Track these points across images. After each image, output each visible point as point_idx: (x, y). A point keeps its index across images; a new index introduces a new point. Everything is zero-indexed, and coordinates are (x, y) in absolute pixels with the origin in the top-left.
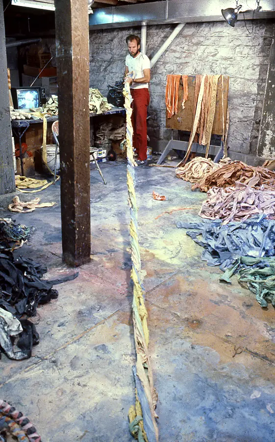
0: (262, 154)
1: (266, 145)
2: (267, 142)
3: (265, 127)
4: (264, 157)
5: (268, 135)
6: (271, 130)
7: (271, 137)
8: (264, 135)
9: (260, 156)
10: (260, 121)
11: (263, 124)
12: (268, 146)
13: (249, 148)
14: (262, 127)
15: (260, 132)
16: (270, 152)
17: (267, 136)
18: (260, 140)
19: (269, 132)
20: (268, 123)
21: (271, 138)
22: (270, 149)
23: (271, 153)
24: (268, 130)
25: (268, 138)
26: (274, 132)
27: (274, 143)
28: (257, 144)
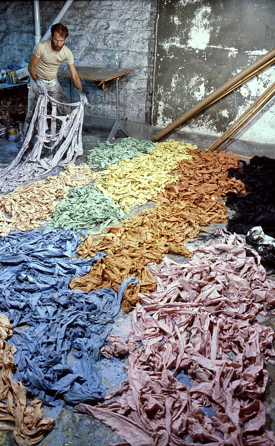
0: (157, 124)
1: (159, 115)
2: (160, 113)
3: (157, 98)
4: (158, 126)
5: (160, 106)
6: (163, 101)
7: (163, 107)
8: (157, 105)
9: (154, 125)
10: (152, 92)
11: (155, 95)
12: (161, 116)
13: (145, 118)
14: (154, 98)
15: (153, 103)
17: (159, 107)
18: (154, 111)
19: (161, 103)
20: (159, 95)
21: (164, 109)
22: (163, 118)
23: (164, 123)
24: (160, 101)
25: (161, 109)
26: (165, 103)
27: (166, 113)
28: (151, 114)
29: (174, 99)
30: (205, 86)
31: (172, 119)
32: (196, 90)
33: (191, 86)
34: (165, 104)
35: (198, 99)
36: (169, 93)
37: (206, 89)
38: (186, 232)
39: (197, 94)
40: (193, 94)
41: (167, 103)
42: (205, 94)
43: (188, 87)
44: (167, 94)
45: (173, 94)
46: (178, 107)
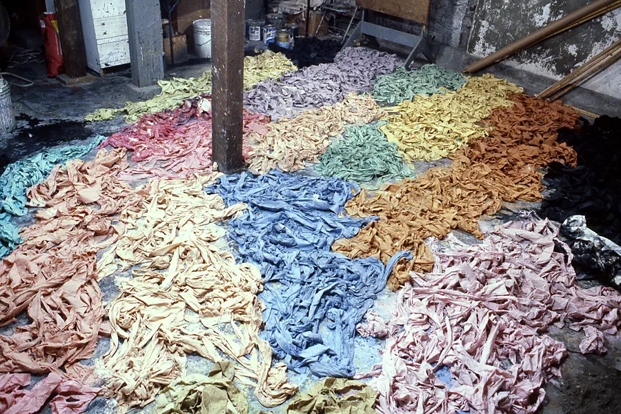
0: (474, 50)
1: (479, 39)
2: (481, 36)
3: (481, 16)
4: (475, 54)
5: (483, 26)
6: (488, 21)
7: (487, 29)
8: (479, 25)
9: (470, 52)
10: (475, 7)
11: (478, 11)
12: (481, 41)
13: (459, 41)
14: (476, 15)
15: (474, 22)
16: (482, 49)
17: (481, 28)
18: (473, 33)
19: (484, 23)
20: (484, 12)
21: (487, 32)
22: (483, 44)
23: (485, 50)
24: (484, 20)
25: (483, 31)
26: (491, 23)
27: (489, 37)
28: (469, 36)
29: (503, 20)
30: (551, 7)
31: (496, 46)
32: (537, 12)
33: (531, 6)
34: (490, 26)
35: (537, 25)
36: (499, 11)
37: (551, 13)
38: (484, 207)
39: (537, 17)
40: (532, 16)
41: (493, 24)
42: (549, 18)
43: (526, 7)
44: (496, 11)
45: (504, 13)
46: (507, 31)
